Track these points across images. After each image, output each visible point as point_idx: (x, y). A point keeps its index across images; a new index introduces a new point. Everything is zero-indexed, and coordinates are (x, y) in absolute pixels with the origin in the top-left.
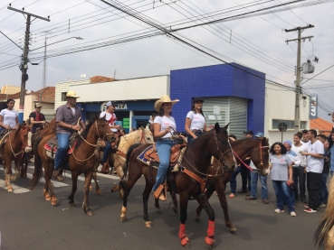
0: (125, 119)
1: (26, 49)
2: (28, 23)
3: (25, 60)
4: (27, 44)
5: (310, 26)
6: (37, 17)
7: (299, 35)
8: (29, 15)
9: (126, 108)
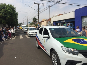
0: (65, 24)
1: (39, 11)
2: (38, 6)
3: (38, 14)
4: (39, 10)
6: (40, 4)
8: (38, 4)
9: (64, 21)
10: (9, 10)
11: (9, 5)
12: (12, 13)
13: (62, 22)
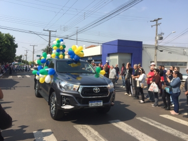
1: (50, 42)
2: (50, 34)
5: (159, 19)
7: (157, 23)
8: (50, 31)
9: (92, 59)
10: (6, 42)
11: (6, 35)
12: (9, 46)
13: (89, 59)
